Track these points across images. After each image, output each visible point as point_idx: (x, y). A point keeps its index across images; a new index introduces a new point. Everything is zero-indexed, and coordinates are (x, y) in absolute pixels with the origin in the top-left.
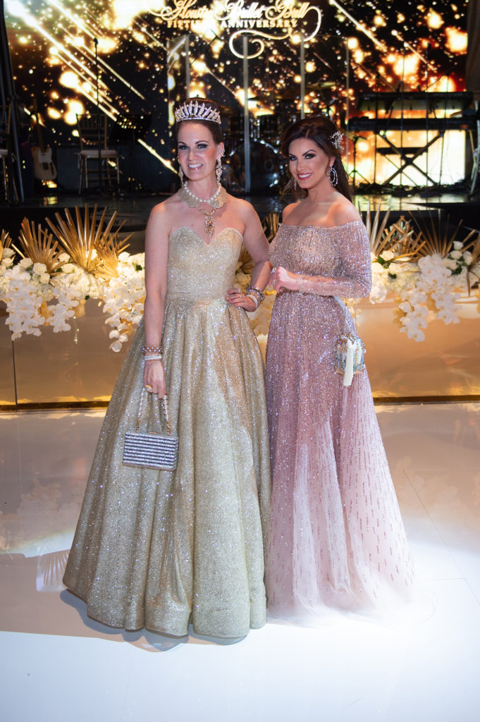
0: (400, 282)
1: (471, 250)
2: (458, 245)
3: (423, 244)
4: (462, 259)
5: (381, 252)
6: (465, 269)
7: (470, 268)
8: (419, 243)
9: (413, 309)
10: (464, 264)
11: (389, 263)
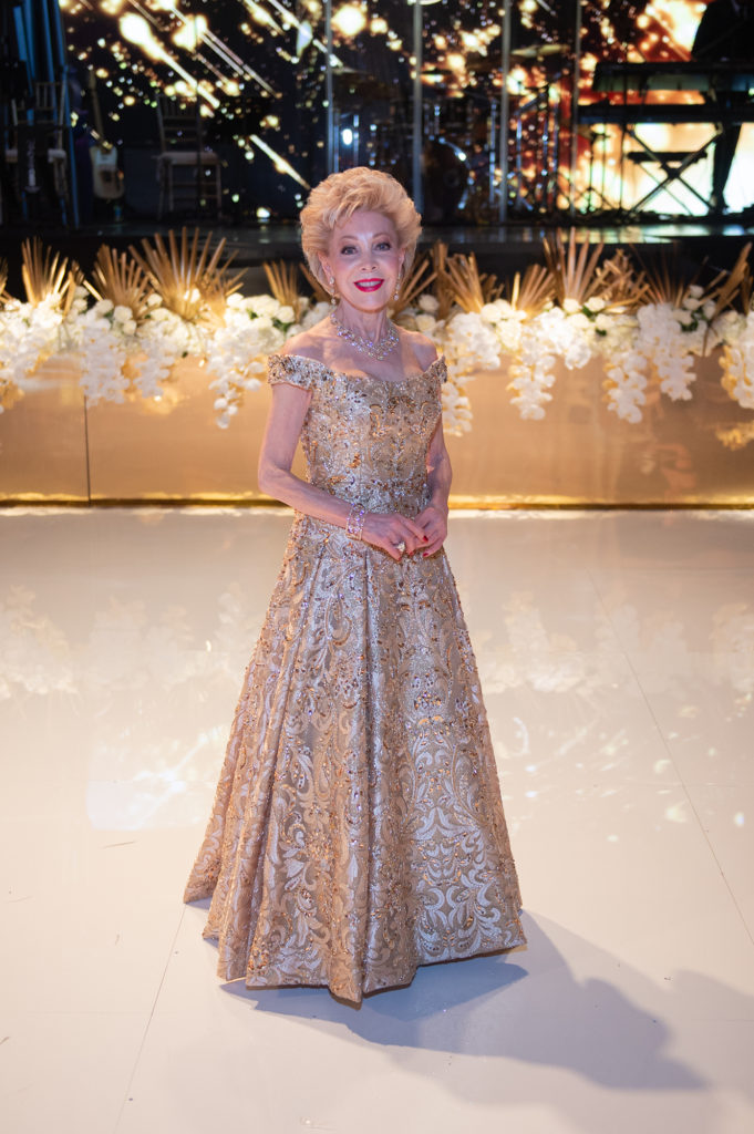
0: (611, 341)
1: (715, 299)
2: (697, 290)
3: (646, 287)
4: (700, 310)
5: (587, 300)
6: (703, 326)
7: (710, 323)
8: (641, 286)
9: (627, 377)
10: (703, 318)
11: (596, 314)
